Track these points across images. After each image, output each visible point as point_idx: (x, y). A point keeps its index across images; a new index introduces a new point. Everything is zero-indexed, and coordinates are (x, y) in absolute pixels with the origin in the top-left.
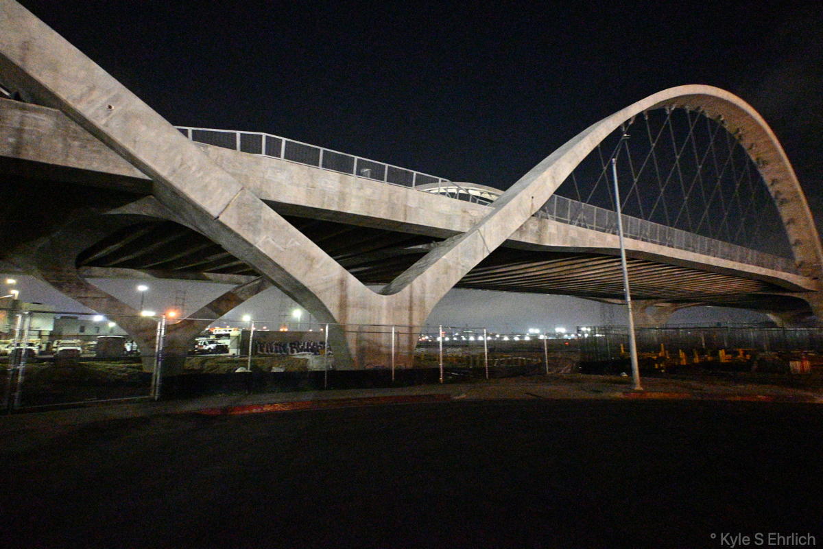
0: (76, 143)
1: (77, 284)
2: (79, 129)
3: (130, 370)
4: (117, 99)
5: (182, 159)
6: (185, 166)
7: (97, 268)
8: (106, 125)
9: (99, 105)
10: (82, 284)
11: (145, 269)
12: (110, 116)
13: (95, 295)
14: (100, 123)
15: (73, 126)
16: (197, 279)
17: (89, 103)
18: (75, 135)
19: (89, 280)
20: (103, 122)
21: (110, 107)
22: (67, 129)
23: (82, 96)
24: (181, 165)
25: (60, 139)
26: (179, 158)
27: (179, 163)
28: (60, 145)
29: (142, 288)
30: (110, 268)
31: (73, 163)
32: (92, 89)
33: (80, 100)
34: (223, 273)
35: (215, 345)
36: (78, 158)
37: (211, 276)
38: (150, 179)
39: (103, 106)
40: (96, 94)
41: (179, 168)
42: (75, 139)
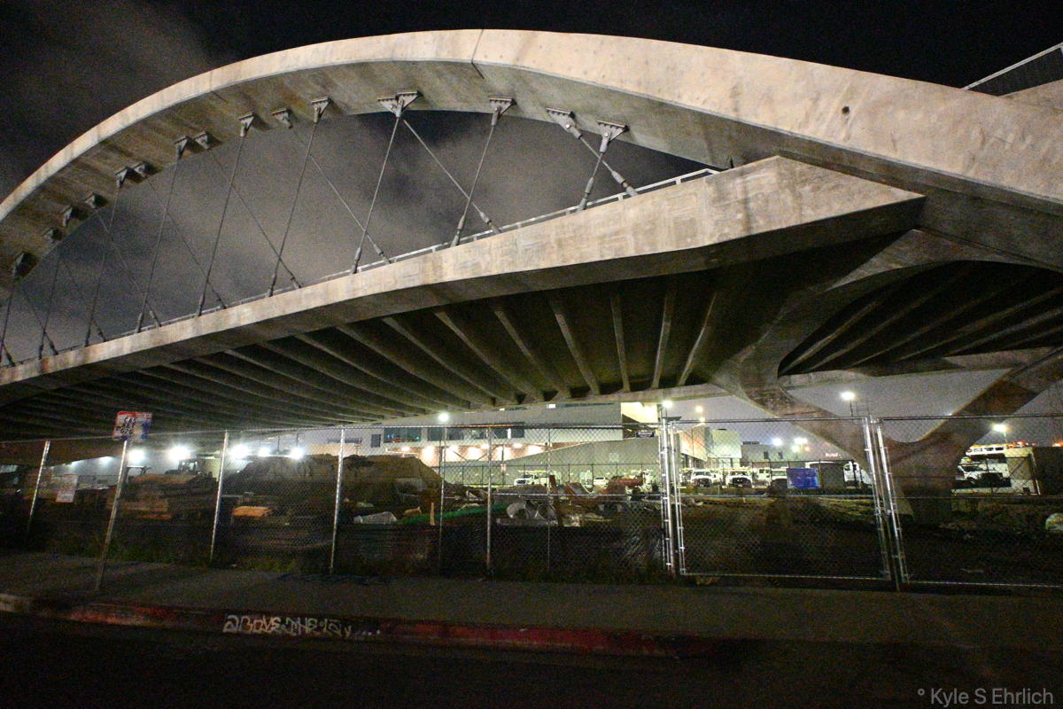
0: (807, 188)
1: (781, 399)
2: (805, 166)
3: (862, 508)
4: (852, 92)
5: (982, 132)
6: (992, 141)
7: (798, 376)
8: (848, 137)
9: (831, 115)
10: (786, 398)
11: (857, 366)
12: (849, 122)
13: (802, 410)
14: (838, 140)
15: (800, 167)
16: (936, 369)
17: (818, 120)
18: (803, 178)
19: (791, 392)
20: (843, 135)
21: (846, 110)
22: (793, 173)
23: (807, 115)
24: (983, 143)
25: (787, 191)
26: (975, 134)
27: (979, 141)
28: (789, 199)
29: (848, 396)
30: (811, 374)
31: (810, 216)
32: (816, 100)
33: (806, 122)
34: (984, 352)
35: (979, 473)
36: (816, 207)
37: (958, 360)
38: (921, 196)
39: (836, 113)
40: (822, 104)
41: (982, 149)
42: (804, 182)
